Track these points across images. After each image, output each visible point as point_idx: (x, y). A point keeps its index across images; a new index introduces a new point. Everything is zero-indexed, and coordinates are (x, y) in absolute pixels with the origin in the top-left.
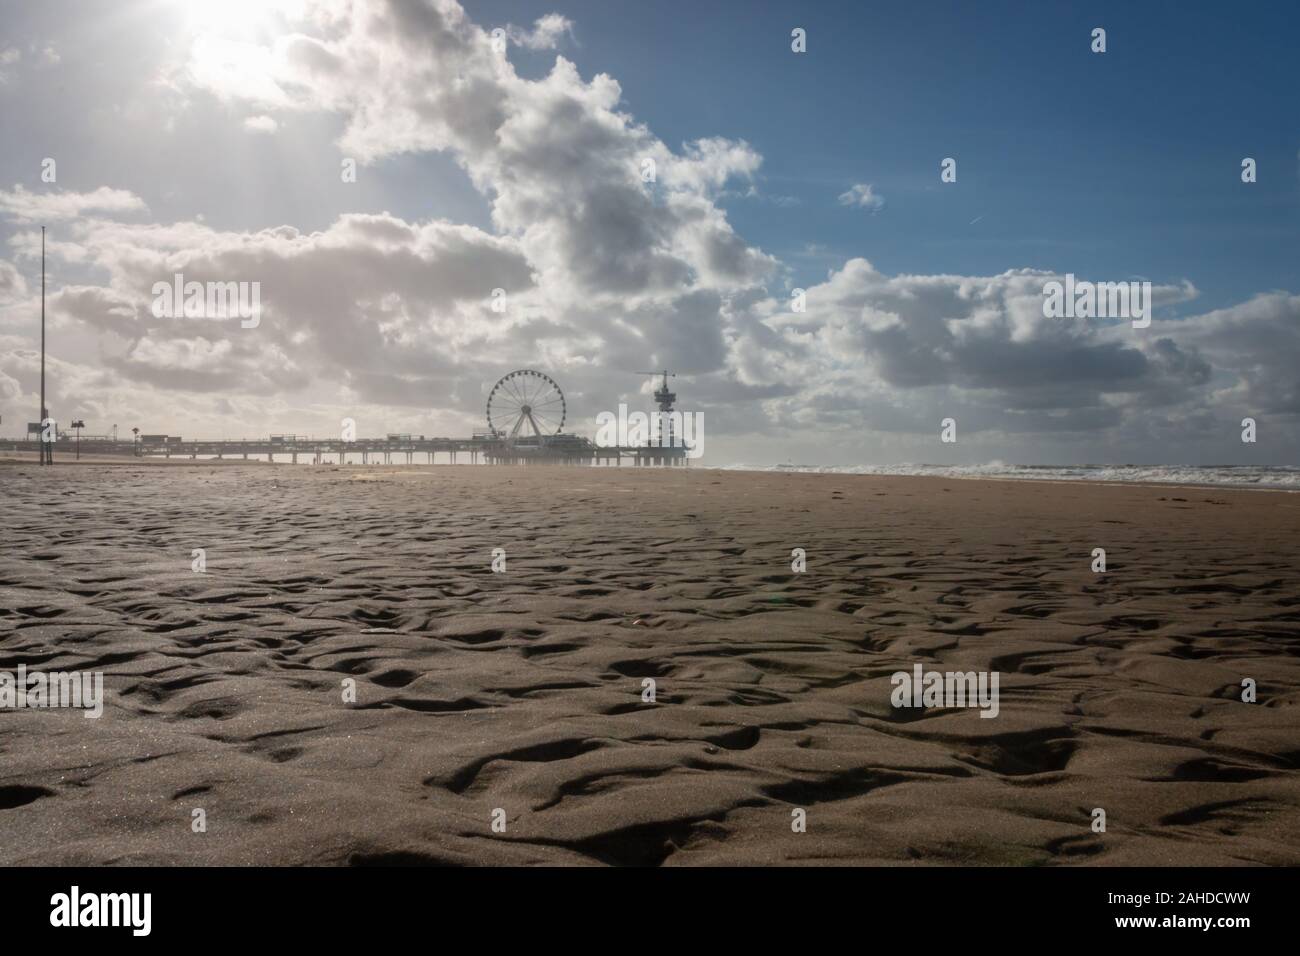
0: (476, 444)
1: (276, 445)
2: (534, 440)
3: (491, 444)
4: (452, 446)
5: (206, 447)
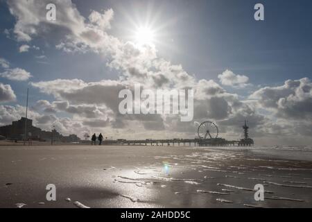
0: (195, 140)
1: (147, 141)
4: (190, 141)
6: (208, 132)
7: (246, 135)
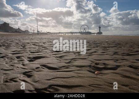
0: (79, 33)
1: (59, 33)
2: (86, 32)
3: (81, 33)
4: (77, 33)
5: (53, 33)
6: (85, 29)
7: (100, 30)
